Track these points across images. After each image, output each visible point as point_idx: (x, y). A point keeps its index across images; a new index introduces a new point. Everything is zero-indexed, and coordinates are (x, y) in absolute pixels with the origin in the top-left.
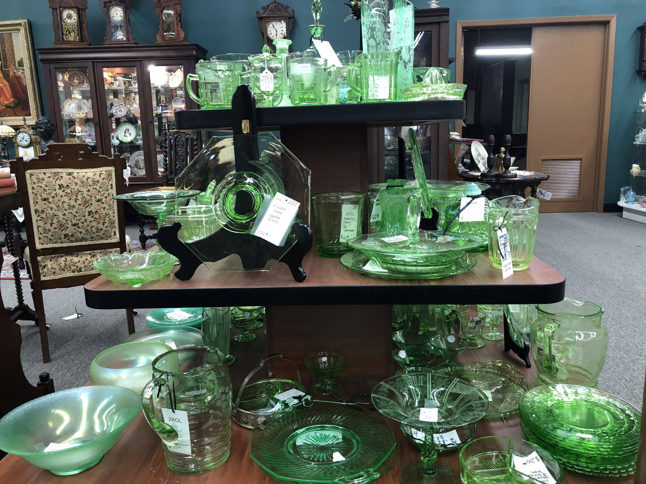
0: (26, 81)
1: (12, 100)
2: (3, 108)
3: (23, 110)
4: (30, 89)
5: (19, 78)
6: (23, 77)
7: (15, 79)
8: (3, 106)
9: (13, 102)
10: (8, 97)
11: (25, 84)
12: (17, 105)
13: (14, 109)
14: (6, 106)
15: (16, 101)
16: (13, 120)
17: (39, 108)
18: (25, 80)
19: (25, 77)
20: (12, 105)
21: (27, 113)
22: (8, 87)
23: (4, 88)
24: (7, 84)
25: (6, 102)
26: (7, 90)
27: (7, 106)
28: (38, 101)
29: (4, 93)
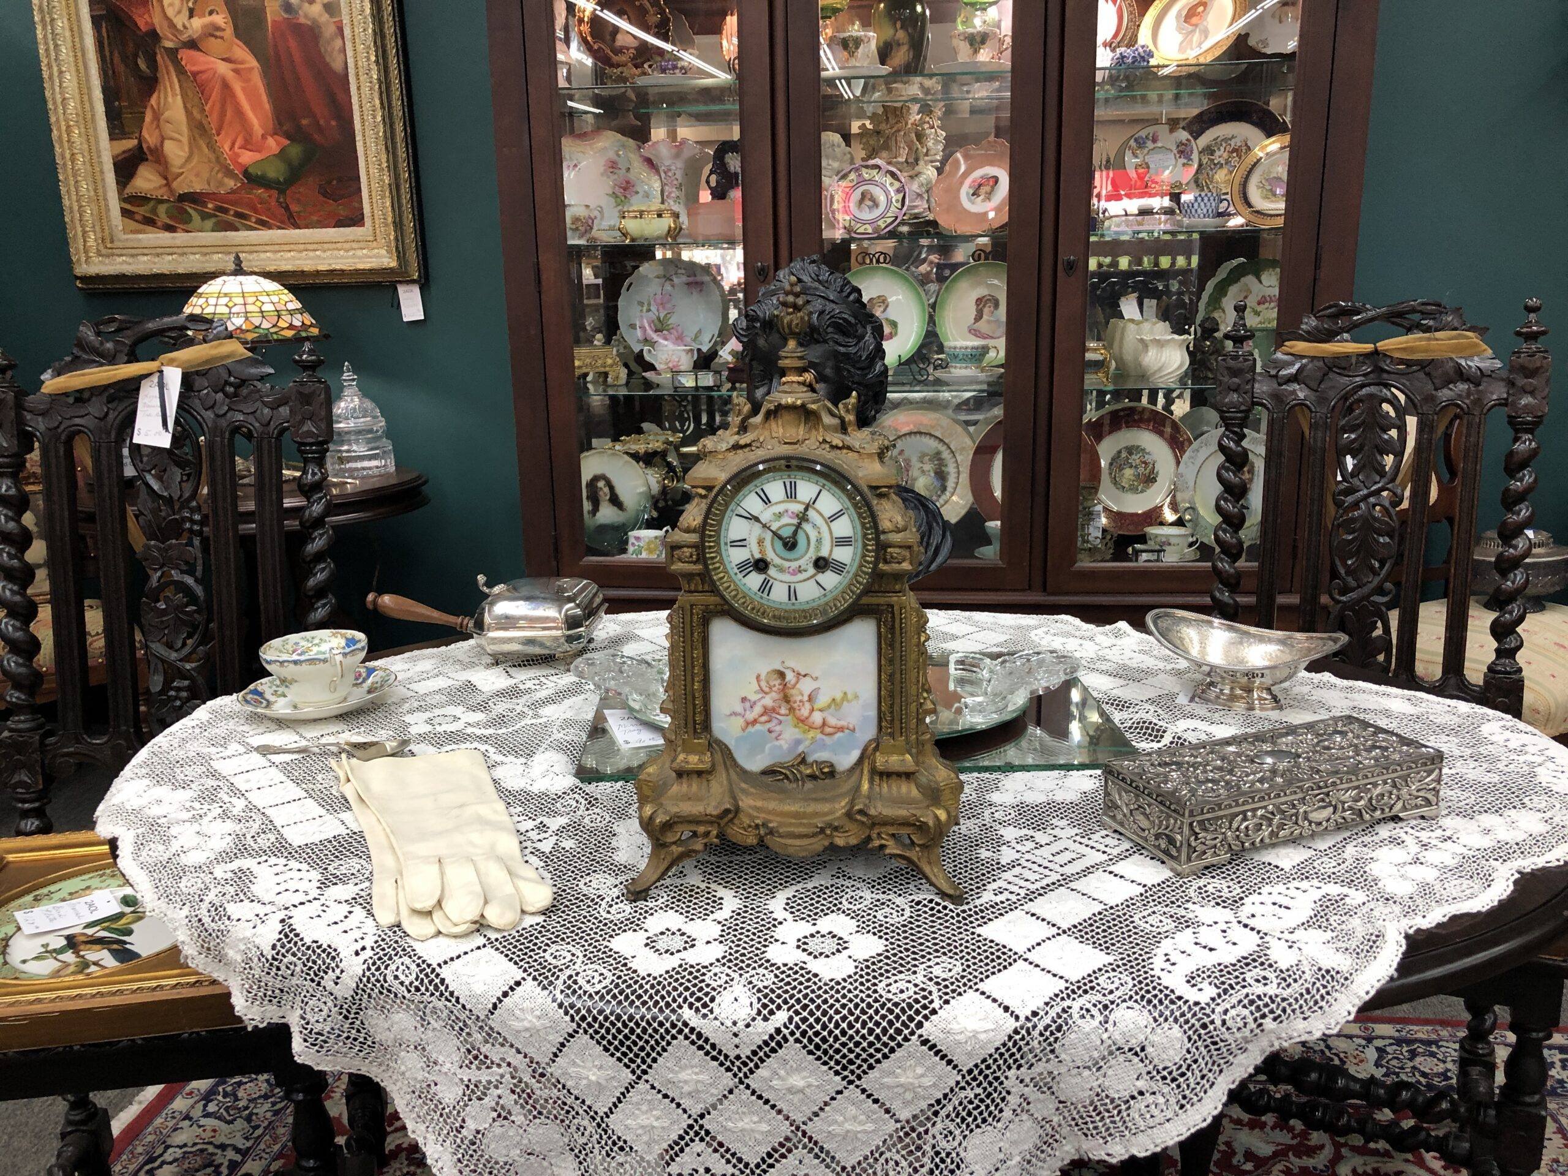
0: (344, 50)
1: (273, 145)
2: (231, 183)
3: (325, 194)
4: (365, 90)
5: (309, 35)
6: (329, 30)
7: (293, 43)
8: (229, 173)
9: (282, 154)
10: (257, 129)
11: (337, 65)
12: (295, 174)
13: (282, 192)
14: (246, 173)
15: (295, 151)
16: (278, 247)
17: (405, 187)
18: (338, 43)
19: (340, 30)
20: (275, 171)
21: (343, 212)
22: (257, 80)
23: (237, 87)
24: (253, 63)
25: (247, 158)
26: (251, 94)
27: (252, 179)
28: (402, 153)
29: (239, 113)
